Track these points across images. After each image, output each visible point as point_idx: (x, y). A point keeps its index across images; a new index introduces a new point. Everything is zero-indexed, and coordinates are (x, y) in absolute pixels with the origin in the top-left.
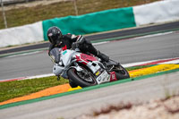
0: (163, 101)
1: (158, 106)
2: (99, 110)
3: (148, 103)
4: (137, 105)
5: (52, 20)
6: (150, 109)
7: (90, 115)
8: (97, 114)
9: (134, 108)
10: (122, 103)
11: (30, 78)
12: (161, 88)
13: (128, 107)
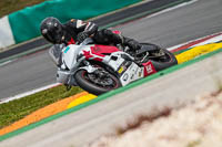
0: (214, 95)
1: (210, 104)
2: (124, 125)
3: (193, 102)
4: (178, 109)
5: (22, 11)
6: (198, 110)
7: (112, 135)
8: (122, 132)
9: (174, 113)
10: (155, 109)
11: (7, 101)
12: (209, 77)
13: (166, 113)
